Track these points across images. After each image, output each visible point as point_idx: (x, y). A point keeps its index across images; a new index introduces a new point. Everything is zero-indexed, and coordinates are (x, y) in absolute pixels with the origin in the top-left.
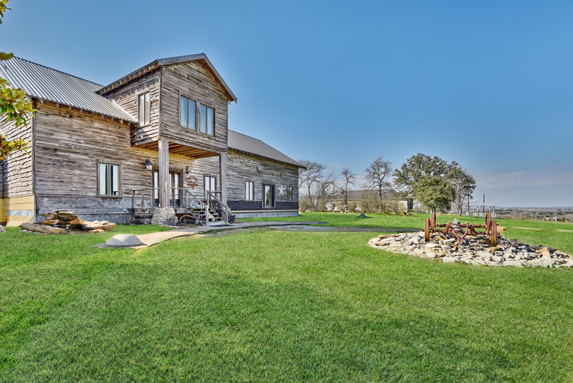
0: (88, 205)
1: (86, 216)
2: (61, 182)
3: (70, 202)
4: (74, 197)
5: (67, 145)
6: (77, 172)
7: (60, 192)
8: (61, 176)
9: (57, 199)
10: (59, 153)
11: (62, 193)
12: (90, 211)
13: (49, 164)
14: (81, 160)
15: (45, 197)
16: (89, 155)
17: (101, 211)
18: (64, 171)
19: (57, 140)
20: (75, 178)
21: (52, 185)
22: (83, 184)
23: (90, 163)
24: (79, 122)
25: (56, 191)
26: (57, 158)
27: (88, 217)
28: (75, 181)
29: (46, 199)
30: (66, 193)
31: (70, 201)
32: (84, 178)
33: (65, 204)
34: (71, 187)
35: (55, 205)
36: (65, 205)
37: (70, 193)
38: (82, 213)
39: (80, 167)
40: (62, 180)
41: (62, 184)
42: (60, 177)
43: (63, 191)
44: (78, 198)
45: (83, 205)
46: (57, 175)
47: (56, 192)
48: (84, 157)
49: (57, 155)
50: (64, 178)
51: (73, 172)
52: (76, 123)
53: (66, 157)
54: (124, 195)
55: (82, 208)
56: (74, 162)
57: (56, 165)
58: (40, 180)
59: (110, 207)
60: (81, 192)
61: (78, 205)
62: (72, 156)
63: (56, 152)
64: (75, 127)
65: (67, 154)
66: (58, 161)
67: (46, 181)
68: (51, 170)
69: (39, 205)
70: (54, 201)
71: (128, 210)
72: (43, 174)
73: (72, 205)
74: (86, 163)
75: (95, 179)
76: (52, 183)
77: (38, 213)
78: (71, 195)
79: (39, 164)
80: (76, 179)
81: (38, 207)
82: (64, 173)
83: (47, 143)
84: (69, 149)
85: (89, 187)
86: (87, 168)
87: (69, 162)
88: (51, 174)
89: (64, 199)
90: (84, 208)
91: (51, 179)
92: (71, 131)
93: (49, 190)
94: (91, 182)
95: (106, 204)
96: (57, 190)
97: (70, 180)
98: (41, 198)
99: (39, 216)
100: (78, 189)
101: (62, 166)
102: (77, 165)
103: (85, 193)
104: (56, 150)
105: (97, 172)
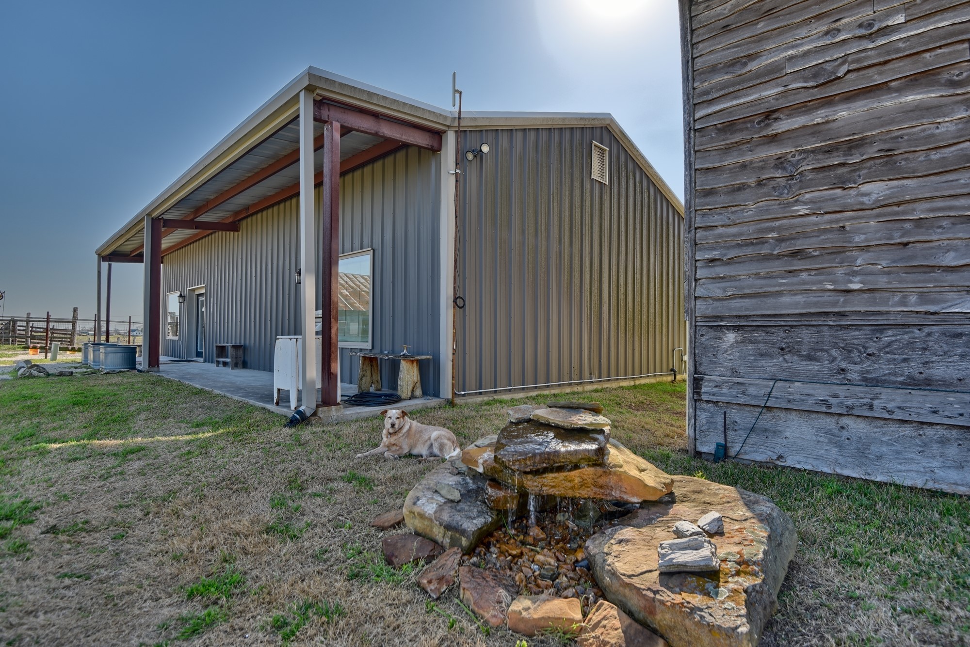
0: (940, 371)
1: (929, 431)
2: (795, 254)
3: (834, 352)
4: (858, 327)
5: (816, 73)
6: (877, 190)
7: (791, 303)
8: (792, 227)
9: (778, 336)
10: (782, 126)
11: (796, 305)
12: (954, 405)
13: (742, 188)
14: (892, 122)
15: (728, 328)
16: (945, 76)
18: (807, 203)
19: (773, 73)
20: (861, 224)
21: (757, 276)
22: (908, 251)
25: (770, 301)
26: (774, 151)
27: (943, 441)
28: (859, 239)
29: (731, 337)
30: (816, 304)
31: (836, 346)
32: (920, 211)
33: (810, 358)
34: (840, 272)
35: (763, 362)
36: (814, 366)
37: (835, 304)
38: (898, 415)
39: (890, 160)
40: (798, 245)
41: (797, 265)
42: (785, 234)
43: (800, 298)
44: (880, 329)
45: (913, 368)
46: (772, 230)
47: (769, 306)
48: (911, 98)
49: (774, 139)
50: (805, 235)
51: (850, 197)
53: (814, 130)
55: (904, 385)
56: (853, 146)
57: (773, 183)
58: (712, 260)
60: (897, 297)
61: (882, 368)
62: (846, 113)
63: (768, 125)
65: (818, 117)
66: (780, 161)
67: (731, 261)
68: (752, 208)
69: (704, 360)
70: (762, 347)
72: (720, 236)
73: (844, 365)
74: (924, 126)
76: (754, 268)
77: (699, 393)
78: (842, 314)
79: (708, 199)
80: (867, 229)
81: (700, 369)
82: (803, 210)
83: (735, 103)
84: (824, 90)
85: (950, 259)
86: (935, 156)
87: (828, 151)
88: (752, 228)
89: (806, 337)
90: (913, 383)
91: (749, 251)
93: (743, 296)
96: (779, 294)
97: (833, 240)
98: (712, 333)
99: (704, 406)
100: (882, 281)
101: (796, 181)
102: (871, 151)
103: (924, 298)
104: (769, 116)
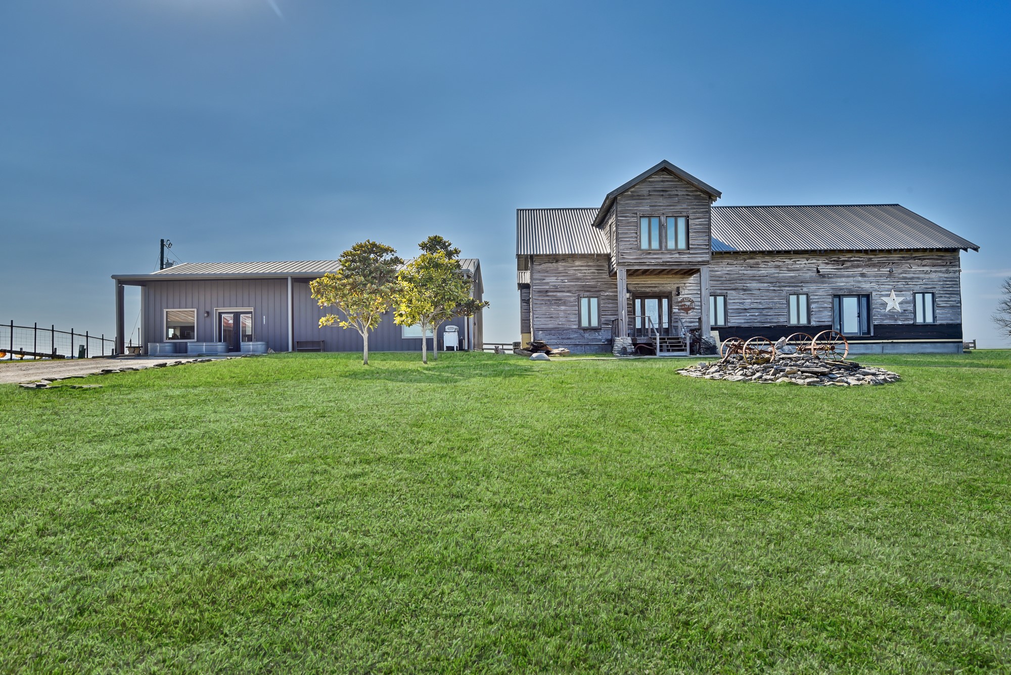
0: (571, 337)
1: (570, 346)
3: (557, 334)
4: (561, 330)
5: (555, 286)
6: (563, 308)
7: (551, 326)
8: (551, 312)
9: (548, 332)
10: (549, 294)
12: (573, 341)
14: (565, 297)
15: (540, 330)
16: (572, 292)
17: (582, 342)
18: (553, 309)
19: (547, 283)
21: (545, 321)
22: (567, 318)
23: (572, 299)
24: (563, 264)
25: (547, 326)
26: (548, 298)
28: (561, 316)
29: (540, 332)
30: (554, 326)
32: (569, 312)
33: (554, 335)
34: (558, 321)
35: (547, 337)
37: (558, 326)
38: (567, 344)
39: (565, 304)
40: (552, 316)
41: (552, 319)
42: (550, 314)
44: (564, 330)
45: (568, 336)
46: (548, 313)
48: (568, 294)
49: (548, 296)
50: (553, 314)
51: (559, 308)
52: (561, 266)
53: (554, 296)
54: (603, 326)
56: (560, 300)
58: (537, 317)
59: (590, 338)
60: (566, 325)
61: (564, 337)
62: (559, 294)
63: (547, 293)
64: (561, 269)
65: (555, 294)
66: (549, 300)
67: (540, 318)
68: (544, 308)
70: (546, 334)
71: (607, 340)
72: (538, 313)
73: (559, 336)
74: (569, 299)
75: (577, 312)
76: (545, 319)
78: (558, 328)
80: (562, 314)
84: (556, 289)
85: (573, 320)
86: (571, 304)
87: (557, 300)
88: (544, 312)
89: (553, 332)
90: (568, 339)
91: (544, 316)
92: (557, 273)
93: (543, 324)
94: (574, 316)
95: (587, 335)
96: (548, 324)
97: (557, 316)
98: (537, 332)
100: (564, 323)
101: (551, 304)
102: (562, 302)
103: (569, 326)
104: (547, 291)
105: (579, 306)
